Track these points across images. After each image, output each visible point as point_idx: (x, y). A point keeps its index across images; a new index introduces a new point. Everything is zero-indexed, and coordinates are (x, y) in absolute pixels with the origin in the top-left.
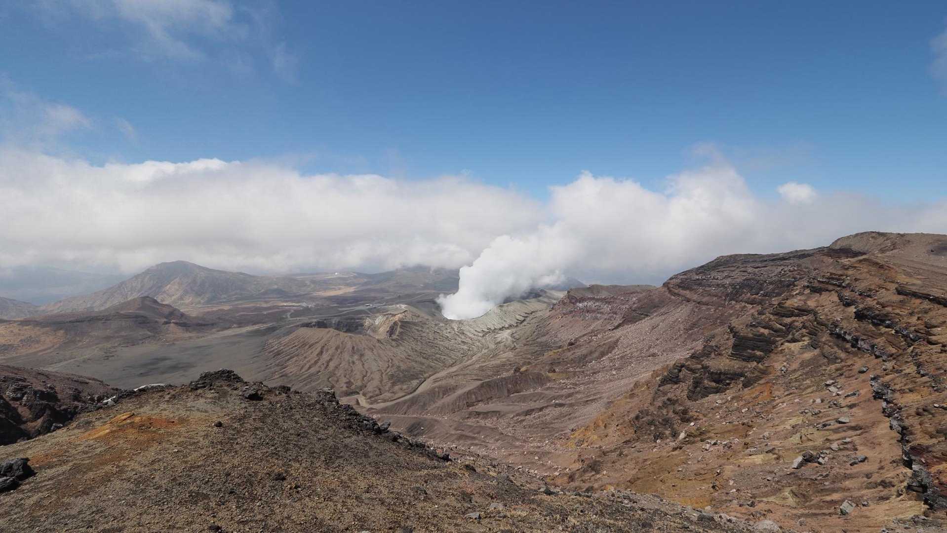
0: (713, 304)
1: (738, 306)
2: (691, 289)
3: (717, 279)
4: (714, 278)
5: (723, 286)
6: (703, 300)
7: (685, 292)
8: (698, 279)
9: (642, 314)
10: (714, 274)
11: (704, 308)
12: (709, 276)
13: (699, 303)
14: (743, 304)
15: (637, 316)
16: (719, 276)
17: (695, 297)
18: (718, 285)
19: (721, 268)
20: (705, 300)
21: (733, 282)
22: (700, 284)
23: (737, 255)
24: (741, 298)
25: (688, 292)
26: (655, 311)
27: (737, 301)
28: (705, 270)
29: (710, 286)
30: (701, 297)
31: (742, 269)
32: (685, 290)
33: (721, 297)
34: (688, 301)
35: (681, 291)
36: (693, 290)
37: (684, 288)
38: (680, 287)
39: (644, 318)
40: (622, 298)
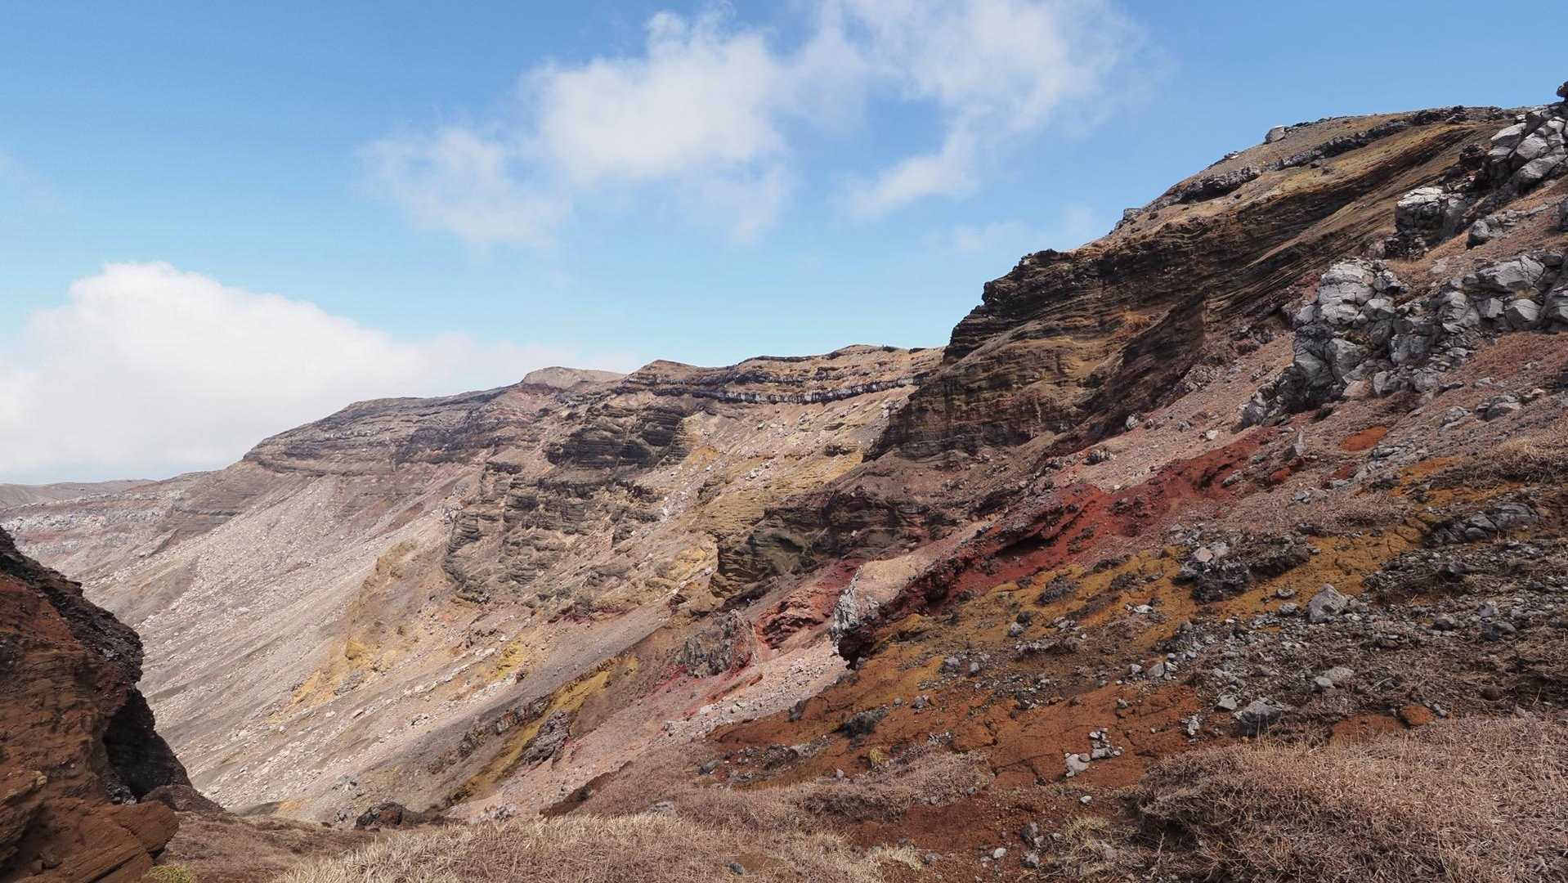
0: (371, 471)
1: (416, 468)
2: (316, 457)
3: (365, 435)
4: (359, 435)
5: (381, 444)
6: (352, 468)
7: (305, 462)
8: (328, 439)
9: (219, 514)
10: (358, 428)
11: (357, 480)
12: (349, 432)
13: (343, 475)
14: (425, 465)
15: (206, 519)
16: (367, 429)
17: (333, 466)
18: (370, 444)
19: (368, 419)
20: (355, 467)
21: (396, 437)
22: (335, 447)
23: (385, 400)
24: (416, 457)
25: (311, 462)
26: (250, 503)
27: (412, 462)
28: (336, 423)
29: (353, 447)
30: (346, 465)
31: (406, 418)
32: (304, 460)
33: (382, 460)
34: (320, 474)
35: (297, 462)
36: (322, 457)
37: (301, 456)
38: (290, 455)
39: (226, 520)
40: (137, 496)
